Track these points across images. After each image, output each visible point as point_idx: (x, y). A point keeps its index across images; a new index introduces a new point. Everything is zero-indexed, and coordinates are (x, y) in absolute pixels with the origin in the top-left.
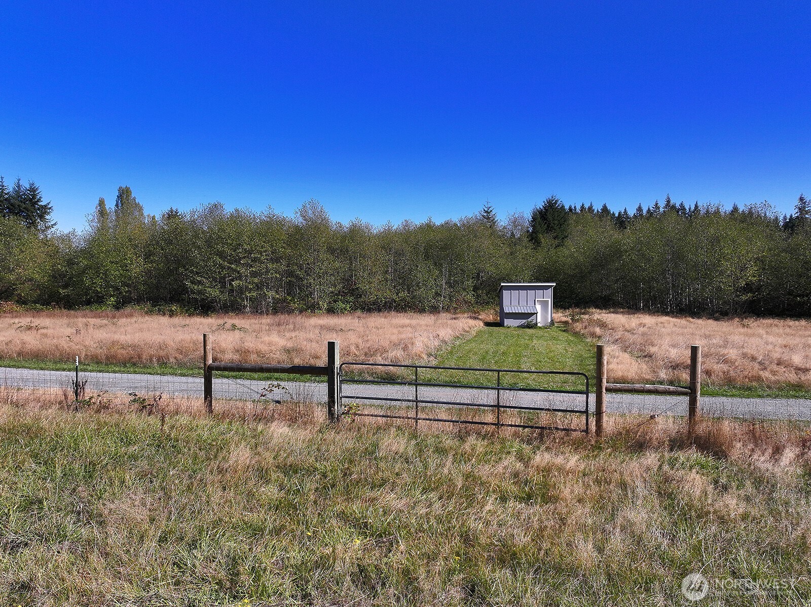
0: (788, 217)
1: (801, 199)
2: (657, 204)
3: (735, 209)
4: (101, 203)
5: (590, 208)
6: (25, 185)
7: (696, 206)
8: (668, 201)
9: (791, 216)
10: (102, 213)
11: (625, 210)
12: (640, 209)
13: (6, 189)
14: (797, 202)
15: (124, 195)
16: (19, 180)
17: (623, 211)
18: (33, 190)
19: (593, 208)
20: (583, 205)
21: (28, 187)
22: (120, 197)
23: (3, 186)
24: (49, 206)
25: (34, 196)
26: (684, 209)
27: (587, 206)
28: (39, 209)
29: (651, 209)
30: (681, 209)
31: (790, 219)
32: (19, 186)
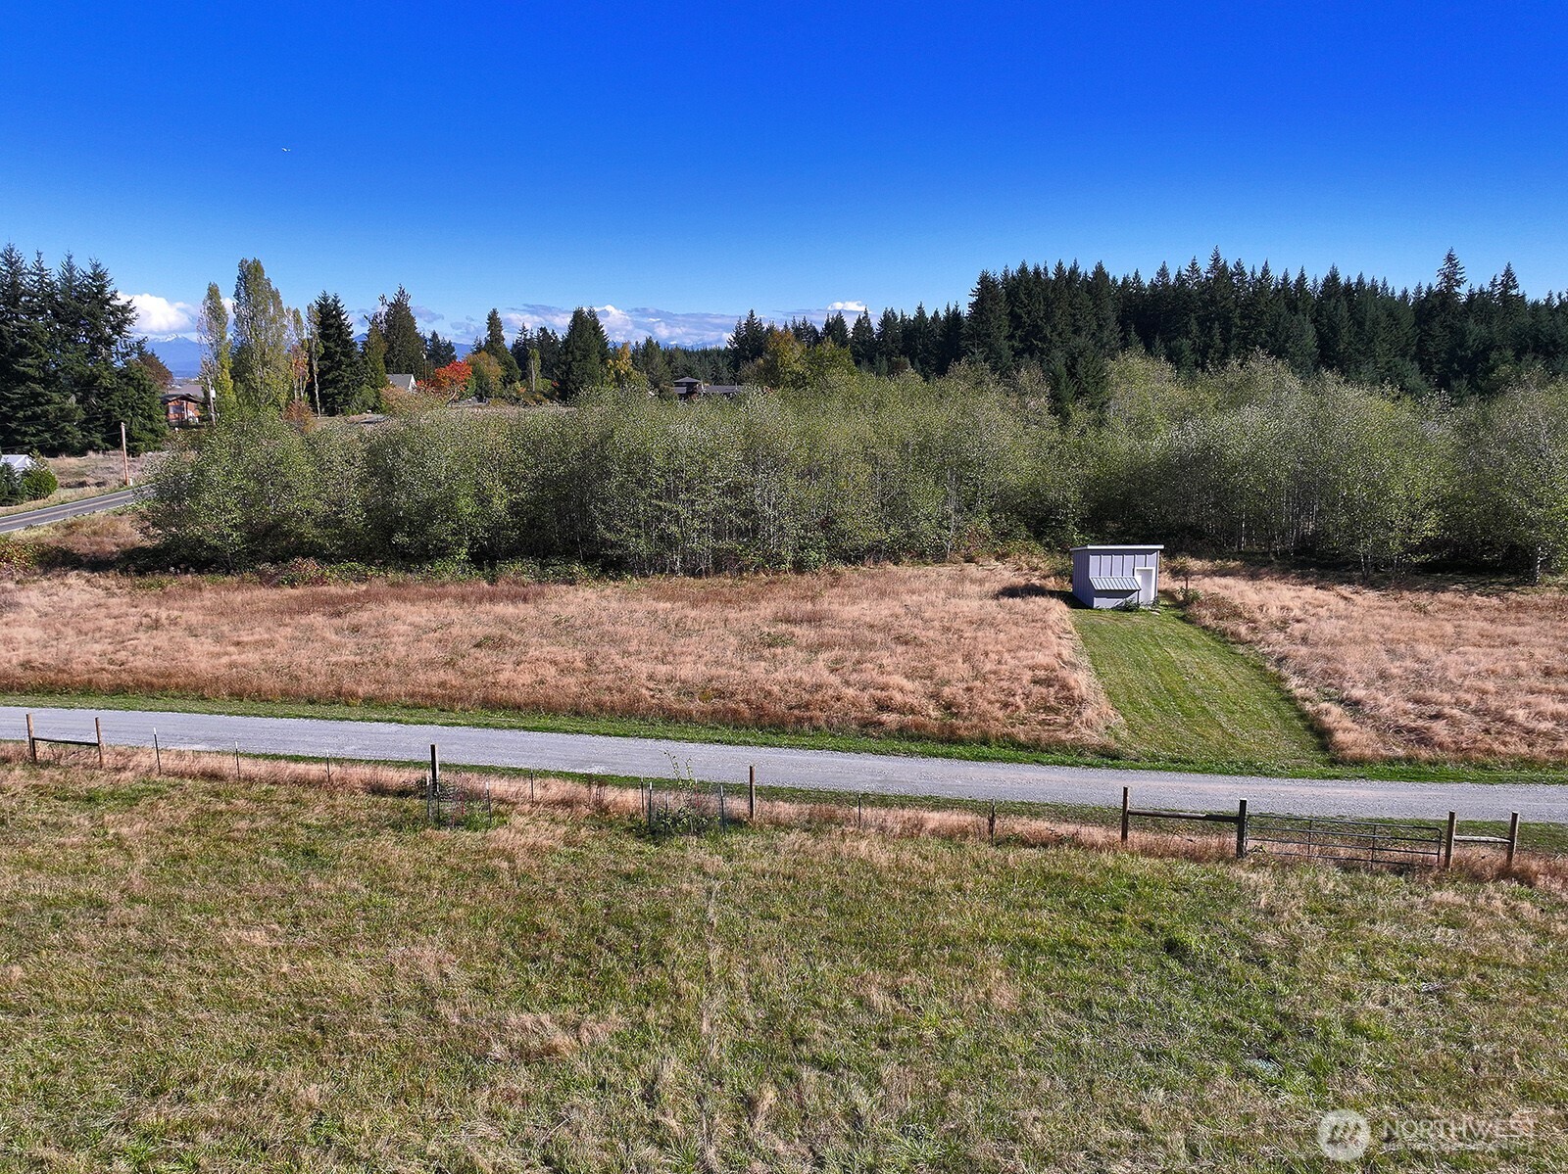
0: (1425, 289)
1: (1450, 258)
2: (1194, 264)
3: (1333, 278)
4: (213, 293)
5: (1074, 271)
6: (83, 266)
7: (1266, 271)
8: (1215, 260)
9: (1430, 288)
10: (216, 312)
11: (1136, 273)
12: (1163, 273)
13: (47, 274)
14: (1442, 264)
15: (251, 278)
16: (70, 257)
17: (1132, 276)
18: (98, 276)
19: (1079, 270)
20: (1060, 264)
21: (89, 271)
22: (244, 279)
23: (42, 270)
24: (131, 307)
25: (101, 289)
26: (1242, 273)
27: (1067, 267)
28: (112, 313)
29: (1184, 272)
30: (1237, 274)
31: (1427, 293)
32: (70, 269)
